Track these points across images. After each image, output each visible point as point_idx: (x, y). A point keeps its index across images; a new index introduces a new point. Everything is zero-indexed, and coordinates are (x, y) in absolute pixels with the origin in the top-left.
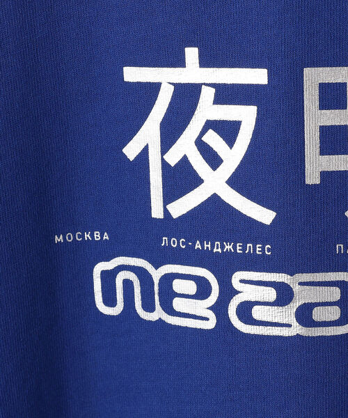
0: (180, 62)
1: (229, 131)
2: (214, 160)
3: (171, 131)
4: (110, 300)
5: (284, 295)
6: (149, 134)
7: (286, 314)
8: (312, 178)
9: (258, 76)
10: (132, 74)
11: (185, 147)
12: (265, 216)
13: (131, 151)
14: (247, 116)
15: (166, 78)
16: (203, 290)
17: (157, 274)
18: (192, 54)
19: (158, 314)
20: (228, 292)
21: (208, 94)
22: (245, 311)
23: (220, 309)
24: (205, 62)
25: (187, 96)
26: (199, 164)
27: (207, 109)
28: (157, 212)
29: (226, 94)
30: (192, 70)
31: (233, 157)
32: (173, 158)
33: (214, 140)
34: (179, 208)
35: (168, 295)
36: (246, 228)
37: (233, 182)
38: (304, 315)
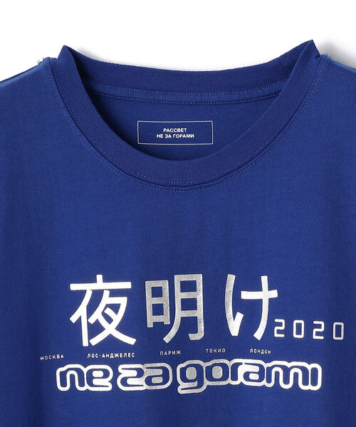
0: (94, 281)
1: (115, 308)
2: (109, 320)
3: (91, 309)
4: (64, 384)
5: (140, 373)
6: (81, 311)
7: (141, 381)
8: (150, 325)
9: (127, 285)
10: (74, 287)
11: (97, 315)
12: (131, 341)
13: (74, 319)
14: (123, 301)
15: (89, 288)
16: (106, 374)
17: (85, 370)
18: (100, 277)
19: (87, 387)
20: (117, 374)
21: (106, 294)
22: (124, 381)
23: (114, 382)
24: (105, 280)
25: (97, 295)
26: (103, 322)
27: (106, 299)
28: (85, 344)
29: (114, 293)
30: (100, 284)
31: (117, 318)
32: (92, 320)
33: (109, 312)
34: (95, 341)
36: (124, 347)
37: (119, 328)
38: (148, 381)
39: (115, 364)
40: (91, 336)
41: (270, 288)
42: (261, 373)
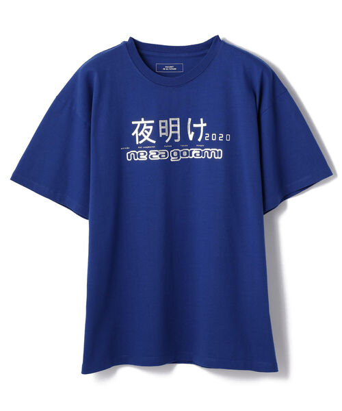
0: (141, 120)
1: (148, 130)
2: (146, 134)
3: (140, 130)
4: (129, 158)
5: (157, 153)
6: (136, 132)
7: (158, 156)
8: (161, 136)
9: (153, 122)
10: (133, 123)
11: (142, 133)
12: (154, 142)
13: (133, 134)
14: (151, 128)
15: (139, 123)
16: (145, 154)
17: (137, 153)
18: (143, 119)
19: (138, 159)
20: (149, 154)
21: (145, 125)
22: (151, 157)
23: (148, 157)
24: (145, 120)
25: (142, 126)
26: (144, 135)
27: (145, 127)
28: (137, 143)
29: (148, 125)
30: (143, 121)
31: (149, 134)
32: (140, 135)
33: (146, 131)
34: (141, 142)
35: (139, 155)
36: (151, 144)
37: (149, 137)
38: (160, 156)
39: (148, 150)
40: (139, 141)
41: (204, 123)
42: (200, 153)
